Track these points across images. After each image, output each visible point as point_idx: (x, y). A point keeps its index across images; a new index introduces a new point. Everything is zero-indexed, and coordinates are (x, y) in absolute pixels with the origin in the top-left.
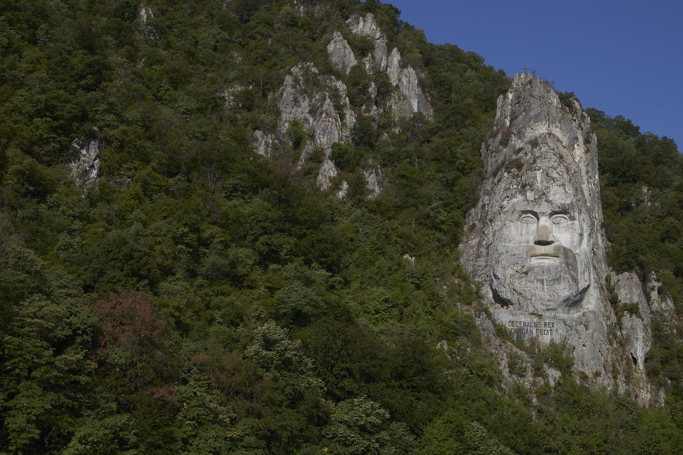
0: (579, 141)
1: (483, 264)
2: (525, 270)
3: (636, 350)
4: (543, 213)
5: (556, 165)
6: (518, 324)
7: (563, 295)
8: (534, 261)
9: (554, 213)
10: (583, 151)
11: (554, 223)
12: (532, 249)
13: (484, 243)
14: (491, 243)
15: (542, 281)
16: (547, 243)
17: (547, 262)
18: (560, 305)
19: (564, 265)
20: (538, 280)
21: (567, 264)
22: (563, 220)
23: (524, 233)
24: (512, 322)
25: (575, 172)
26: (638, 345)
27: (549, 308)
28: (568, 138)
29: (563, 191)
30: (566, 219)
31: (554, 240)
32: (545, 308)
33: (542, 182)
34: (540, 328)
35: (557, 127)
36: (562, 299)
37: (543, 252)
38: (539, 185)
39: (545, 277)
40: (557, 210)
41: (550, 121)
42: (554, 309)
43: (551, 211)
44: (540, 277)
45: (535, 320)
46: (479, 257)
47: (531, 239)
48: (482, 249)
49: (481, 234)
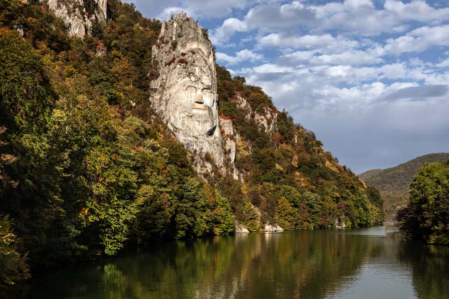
2: (190, 115)
3: (231, 156)
4: (199, 88)
5: (204, 65)
8: (194, 111)
9: (204, 89)
11: (204, 94)
12: (194, 105)
13: (164, 98)
14: (168, 100)
15: (199, 121)
16: (201, 103)
17: (201, 112)
18: (205, 134)
19: (208, 115)
20: (197, 121)
21: (210, 114)
22: (208, 93)
23: (189, 97)
27: (201, 134)
31: (204, 102)
32: (199, 134)
33: (199, 73)
35: (202, 46)
36: (207, 131)
37: (199, 107)
38: (197, 74)
39: (200, 120)
40: (206, 88)
41: (199, 42)
42: (203, 135)
44: (198, 119)
45: (195, 139)
46: (160, 105)
47: (193, 100)
48: (162, 102)
49: (162, 93)
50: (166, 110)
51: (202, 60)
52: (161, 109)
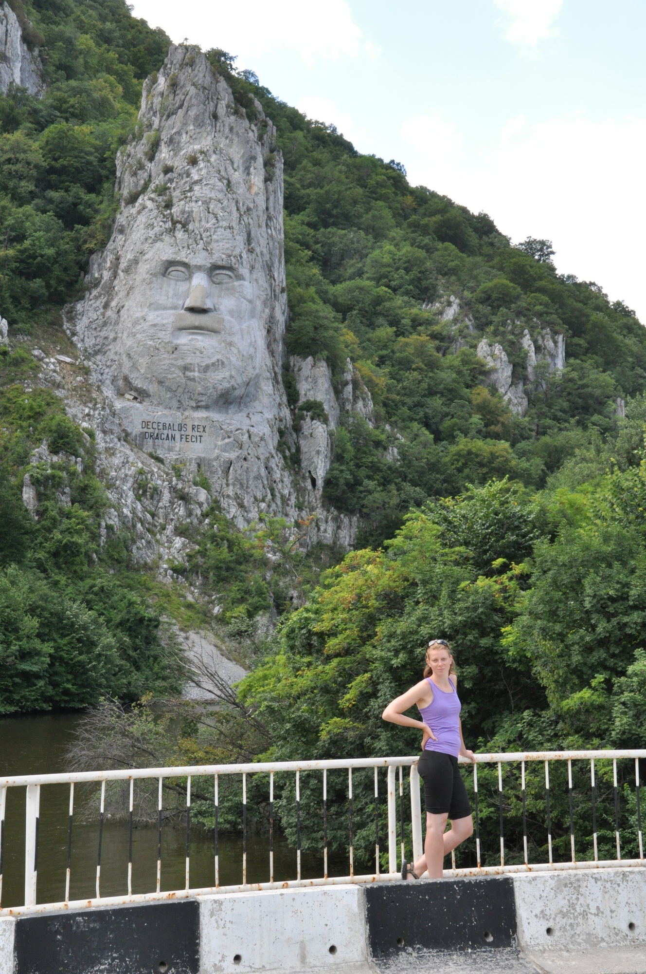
0: (258, 162)
1: (112, 335)
3: (316, 468)
4: (199, 268)
5: (220, 196)
6: (155, 426)
7: (221, 387)
9: (215, 267)
10: (262, 178)
11: (214, 283)
13: (113, 304)
14: (123, 307)
16: (202, 311)
18: (216, 402)
23: (170, 295)
24: (146, 424)
25: (249, 209)
26: (320, 462)
27: (199, 404)
28: (243, 156)
29: (231, 235)
30: (231, 277)
31: (212, 307)
32: (194, 405)
34: (187, 433)
35: (227, 138)
36: (219, 392)
37: (197, 324)
40: (220, 263)
41: (218, 128)
42: (207, 407)
43: (209, 265)
46: (105, 324)
47: (181, 302)
48: (109, 313)
49: (110, 290)
50: (115, 339)
51: (214, 181)
52: (103, 334)
